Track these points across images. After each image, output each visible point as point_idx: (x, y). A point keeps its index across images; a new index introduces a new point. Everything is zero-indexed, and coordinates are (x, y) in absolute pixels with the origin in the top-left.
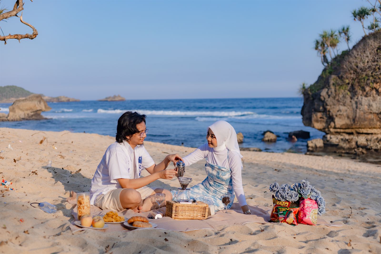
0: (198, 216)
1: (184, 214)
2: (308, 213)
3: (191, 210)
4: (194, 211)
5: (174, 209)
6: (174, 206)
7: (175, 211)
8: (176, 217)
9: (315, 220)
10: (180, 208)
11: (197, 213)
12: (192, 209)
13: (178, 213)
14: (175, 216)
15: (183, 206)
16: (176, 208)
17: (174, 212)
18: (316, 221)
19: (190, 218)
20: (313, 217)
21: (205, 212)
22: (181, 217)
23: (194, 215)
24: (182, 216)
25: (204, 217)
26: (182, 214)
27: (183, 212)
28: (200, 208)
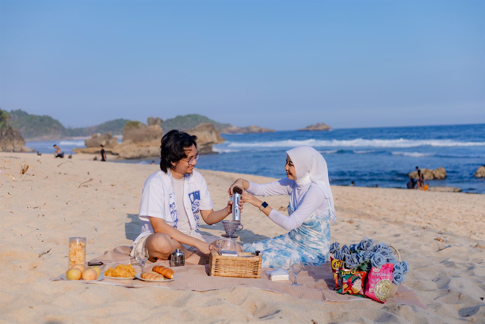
0: (247, 273)
1: (228, 270)
2: (372, 285)
3: (237, 265)
4: (241, 266)
5: (214, 262)
6: (214, 259)
7: (216, 266)
8: (217, 273)
9: (382, 295)
10: (223, 262)
11: (246, 269)
12: (239, 264)
13: (220, 269)
14: (215, 272)
15: (226, 260)
16: (216, 261)
17: (213, 267)
18: (383, 297)
19: (236, 275)
20: (380, 291)
21: (258, 267)
22: (222, 274)
23: (242, 272)
24: (225, 272)
25: (256, 274)
26: (225, 270)
27: (227, 268)
28: (250, 263)
